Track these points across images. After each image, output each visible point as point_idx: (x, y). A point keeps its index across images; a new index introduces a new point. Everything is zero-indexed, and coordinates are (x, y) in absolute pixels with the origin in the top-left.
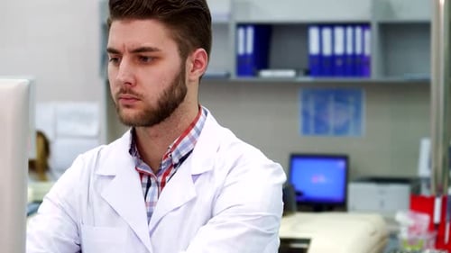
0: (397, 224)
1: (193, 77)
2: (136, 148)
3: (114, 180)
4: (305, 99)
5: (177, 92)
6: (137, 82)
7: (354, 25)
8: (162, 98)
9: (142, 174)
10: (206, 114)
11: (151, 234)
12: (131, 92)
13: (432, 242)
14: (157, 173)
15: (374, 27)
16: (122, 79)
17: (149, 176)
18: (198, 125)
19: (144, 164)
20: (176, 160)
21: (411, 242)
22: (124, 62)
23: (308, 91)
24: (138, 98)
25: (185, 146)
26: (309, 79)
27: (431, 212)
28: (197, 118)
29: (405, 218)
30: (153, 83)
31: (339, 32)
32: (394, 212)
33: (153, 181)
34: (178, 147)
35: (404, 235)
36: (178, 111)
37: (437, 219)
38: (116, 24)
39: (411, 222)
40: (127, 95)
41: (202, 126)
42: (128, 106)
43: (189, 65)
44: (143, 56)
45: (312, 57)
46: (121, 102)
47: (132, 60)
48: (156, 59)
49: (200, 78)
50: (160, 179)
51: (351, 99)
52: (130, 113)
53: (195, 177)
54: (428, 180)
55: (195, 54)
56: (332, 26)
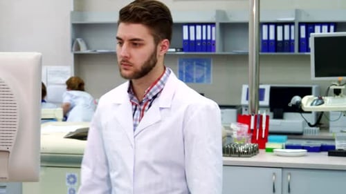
0: (231, 130)
1: (161, 54)
2: (131, 90)
3: (121, 106)
4: (181, 64)
5: (152, 63)
6: (131, 57)
7: (207, 24)
8: (144, 65)
9: (133, 104)
10: (170, 72)
11: (135, 137)
12: (127, 62)
13: (250, 139)
14: (141, 103)
15: (217, 25)
16: (123, 55)
17: (136, 106)
18: (162, 79)
19: (135, 98)
20: (150, 98)
21: (238, 139)
22: (125, 45)
23: (183, 60)
24: (131, 65)
25: (155, 90)
26: (183, 53)
27: (249, 124)
28: (162, 75)
29: (235, 127)
30: (139, 57)
31: (199, 28)
32: (230, 124)
33: (138, 108)
34: (151, 91)
35: (235, 136)
36: (152, 71)
37: (252, 127)
38: (122, 25)
39: (239, 129)
40: (125, 63)
41: (165, 79)
42: (126, 69)
43: (159, 48)
44: (135, 43)
45: (185, 41)
46: (122, 66)
47: (129, 45)
48: (141, 45)
49: (165, 55)
50: (142, 107)
51: (205, 64)
52: (127, 73)
53: (161, 109)
54: (247, 106)
55: (162, 42)
56: (195, 24)
